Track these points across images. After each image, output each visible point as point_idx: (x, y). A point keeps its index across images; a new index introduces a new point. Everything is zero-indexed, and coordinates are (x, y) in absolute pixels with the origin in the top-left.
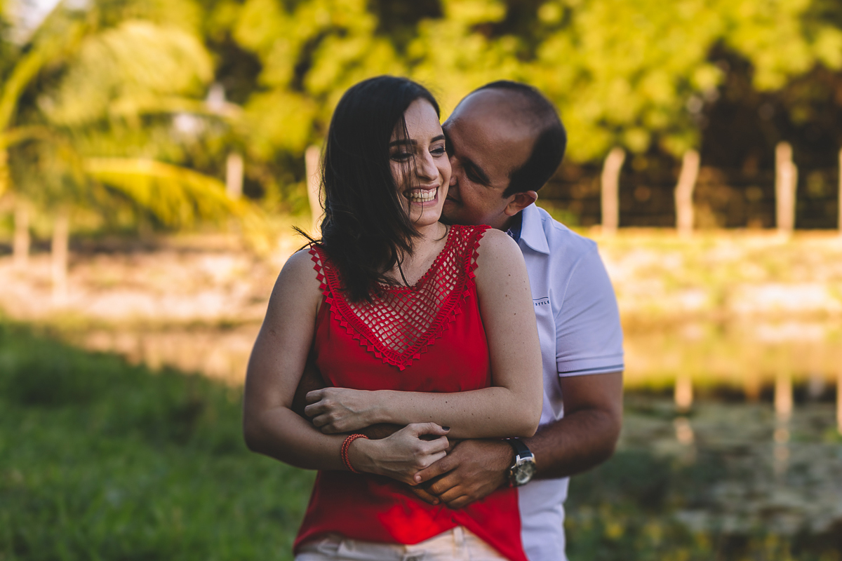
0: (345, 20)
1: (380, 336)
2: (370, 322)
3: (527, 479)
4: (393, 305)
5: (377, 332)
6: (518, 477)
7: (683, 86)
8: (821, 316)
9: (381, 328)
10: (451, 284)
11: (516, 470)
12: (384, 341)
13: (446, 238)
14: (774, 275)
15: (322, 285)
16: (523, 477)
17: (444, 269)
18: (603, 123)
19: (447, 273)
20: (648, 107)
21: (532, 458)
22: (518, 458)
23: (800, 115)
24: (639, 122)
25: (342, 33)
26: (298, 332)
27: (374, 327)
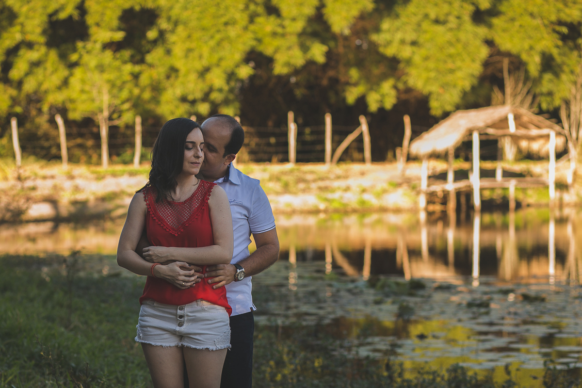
0: (30, 37)
1: (169, 222)
2: (165, 217)
3: (243, 278)
4: (174, 208)
5: (167, 220)
6: (239, 277)
7: (231, 76)
8: (316, 212)
9: (169, 219)
10: (198, 203)
11: (238, 275)
12: (170, 224)
13: (198, 185)
14: (286, 189)
15: (147, 203)
16: (241, 277)
17: (196, 197)
18: (184, 99)
19: (197, 199)
20: (211, 90)
21: (243, 270)
22: (238, 271)
23: (299, 93)
24: (206, 98)
25: (30, 45)
26: (138, 222)
27: (166, 219)
